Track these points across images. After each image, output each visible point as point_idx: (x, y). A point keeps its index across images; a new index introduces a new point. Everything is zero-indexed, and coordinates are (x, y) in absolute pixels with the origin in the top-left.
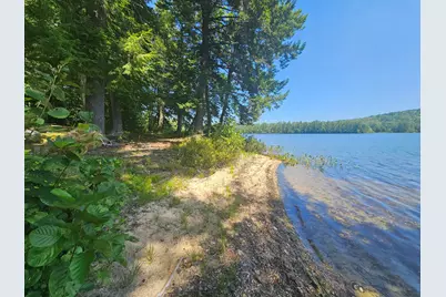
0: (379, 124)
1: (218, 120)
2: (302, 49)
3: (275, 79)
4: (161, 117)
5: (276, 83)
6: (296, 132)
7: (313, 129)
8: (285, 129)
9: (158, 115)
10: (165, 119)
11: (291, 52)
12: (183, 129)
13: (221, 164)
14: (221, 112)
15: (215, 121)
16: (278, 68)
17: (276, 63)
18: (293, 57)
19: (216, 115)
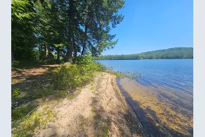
0: (144, 56)
1: (80, 54)
2: (123, 19)
3: (109, 33)
4: (47, 51)
5: (110, 36)
6: (115, 59)
7: (121, 58)
8: (110, 58)
9: (45, 50)
10: (49, 53)
11: (117, 20)
12: (61, 58)
13: (84, 83)
14: (82, 50)
15: (79, 54)
16: (111, 27)
17: (110, 25)
18: (118, 23)
19: (79, 51)
